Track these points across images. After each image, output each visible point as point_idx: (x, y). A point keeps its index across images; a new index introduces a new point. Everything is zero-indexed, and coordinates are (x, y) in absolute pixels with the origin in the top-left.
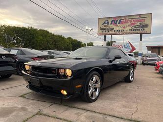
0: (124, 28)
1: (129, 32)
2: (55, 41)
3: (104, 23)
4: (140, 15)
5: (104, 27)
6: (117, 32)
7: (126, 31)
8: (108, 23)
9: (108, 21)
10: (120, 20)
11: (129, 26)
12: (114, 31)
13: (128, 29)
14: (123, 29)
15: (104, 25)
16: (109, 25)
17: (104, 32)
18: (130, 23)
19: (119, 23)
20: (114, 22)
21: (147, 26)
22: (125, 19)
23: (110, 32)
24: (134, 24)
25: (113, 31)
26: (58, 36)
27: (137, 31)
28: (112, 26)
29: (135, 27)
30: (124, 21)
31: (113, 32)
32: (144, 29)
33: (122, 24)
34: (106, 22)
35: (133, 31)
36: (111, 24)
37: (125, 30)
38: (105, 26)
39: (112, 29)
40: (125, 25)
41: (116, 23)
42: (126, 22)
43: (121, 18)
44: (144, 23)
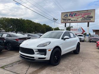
0: (78, 18)
1: (80, 21)
2: (36, 27)
3: (65, 16)
4: (87, 10)
5: (64, 18)
6: (73, 21)
8: (67, 16)
9: (67, 14)
11: (80, 17)
13: (80, 19)
14: (76, 19)
16: (68, 17)
17: (65, 21)
18: (81, 16)
19: (74, 16)
20: (71, 15)
21: (92, 17)
22: (78, 13)
23: (69, 21)
24: (84, 16)
25: (71, 20)
26: (38, 24)
27: (86, 20)
28: (70, 18)
29: (84, 18)
30: (78, 14)
32: (90, 19)
33: (76, 16)
35: (83, 21)
36: (69, 16)
37: (78, 20)
39: (70, 20)
40: (78, 17)
41: (73, 16)
42: (79, 15)
43: (75, 13)
44: (90, 15)
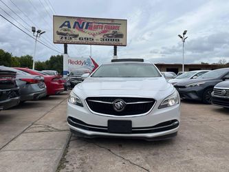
0: (94, 35)
1: (100, 42)
3: (63, 25)
4: (113, 20)
5: (62, 31)
6: (84, 41)
7: (97, 40)
8: (69, 26)
9: (68, 22)
10: (88, 23)
11: (99, 33)
12: (80, 39)
13: (98, 38)
14: (91, 36)
15: (64, 27)
16: (72, 29)
17: (64, 40)
18: (100, 30)
19: (86, 28)
20: (79, 26)
22: (94, 23)
23: (73, 40)
24: (107, 31)
25: (78, 38)
27: (110, 42)
28: (76, 31)
29: (107, 35)
30: (93, 25)
31: (77, 40)
32: (118, 40)
33: (91, 29)
34: (66, 24)
35: (105, 42)
36: (74, 28)
37: (95, 39)
38: (65, 30)
39: (76, 36)
40: (95, 32)
41: (82, 27)
42: (96, 28)
43: (88, 21)
44: (118, 31)
